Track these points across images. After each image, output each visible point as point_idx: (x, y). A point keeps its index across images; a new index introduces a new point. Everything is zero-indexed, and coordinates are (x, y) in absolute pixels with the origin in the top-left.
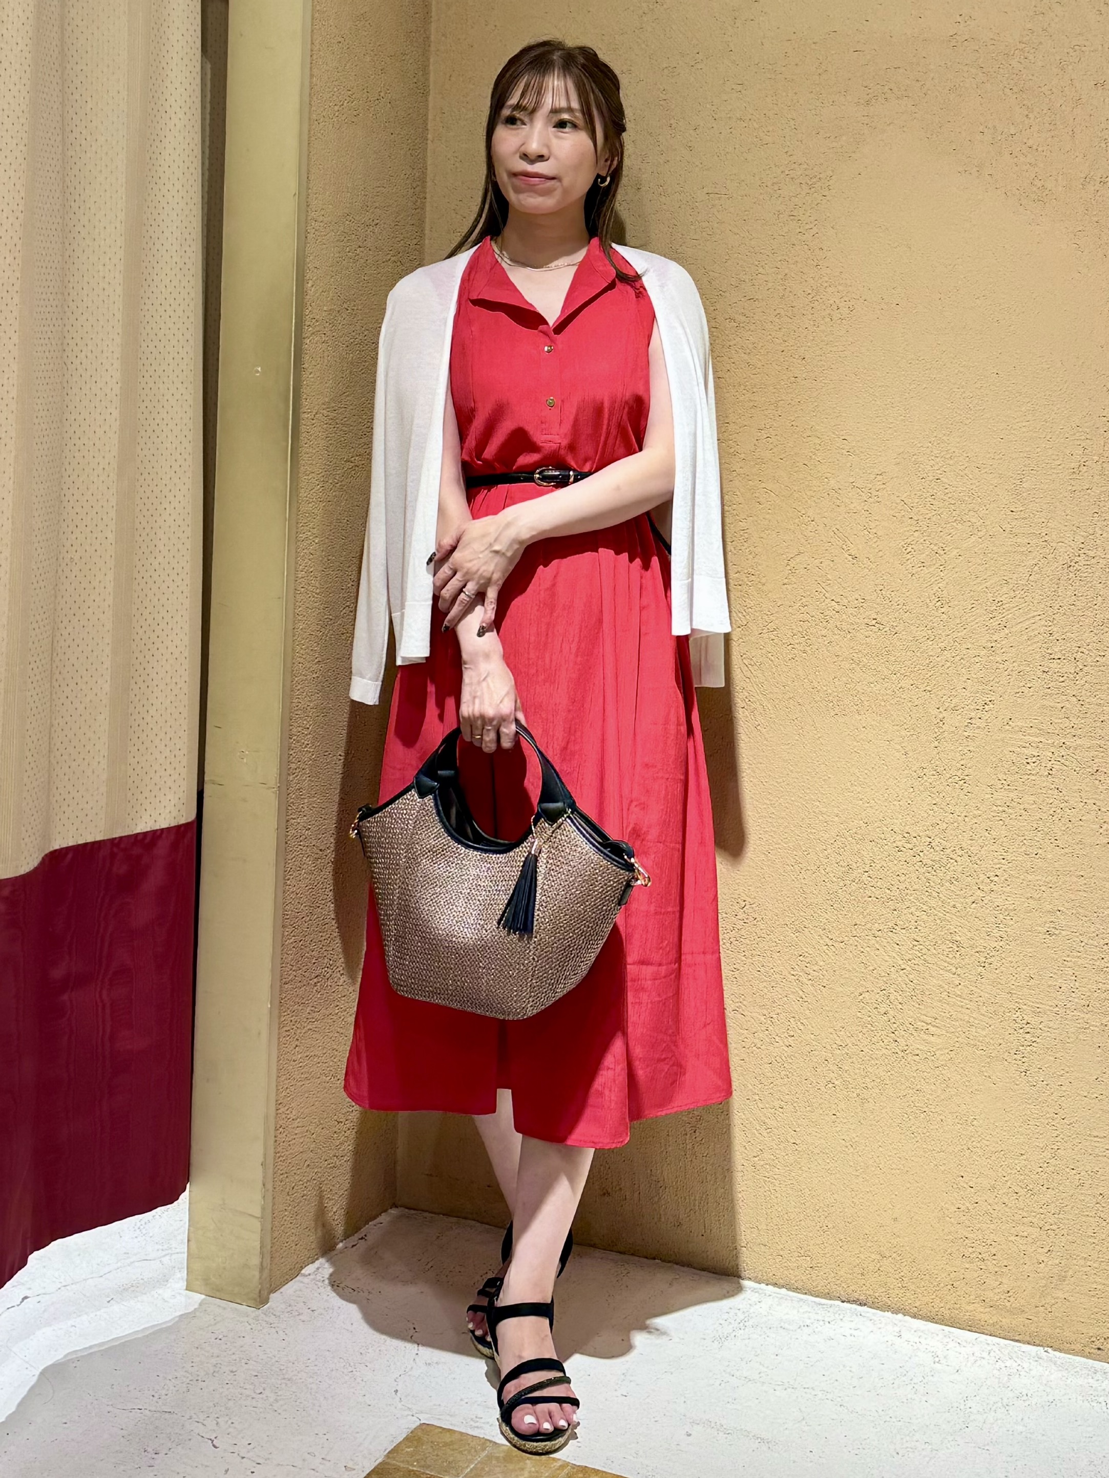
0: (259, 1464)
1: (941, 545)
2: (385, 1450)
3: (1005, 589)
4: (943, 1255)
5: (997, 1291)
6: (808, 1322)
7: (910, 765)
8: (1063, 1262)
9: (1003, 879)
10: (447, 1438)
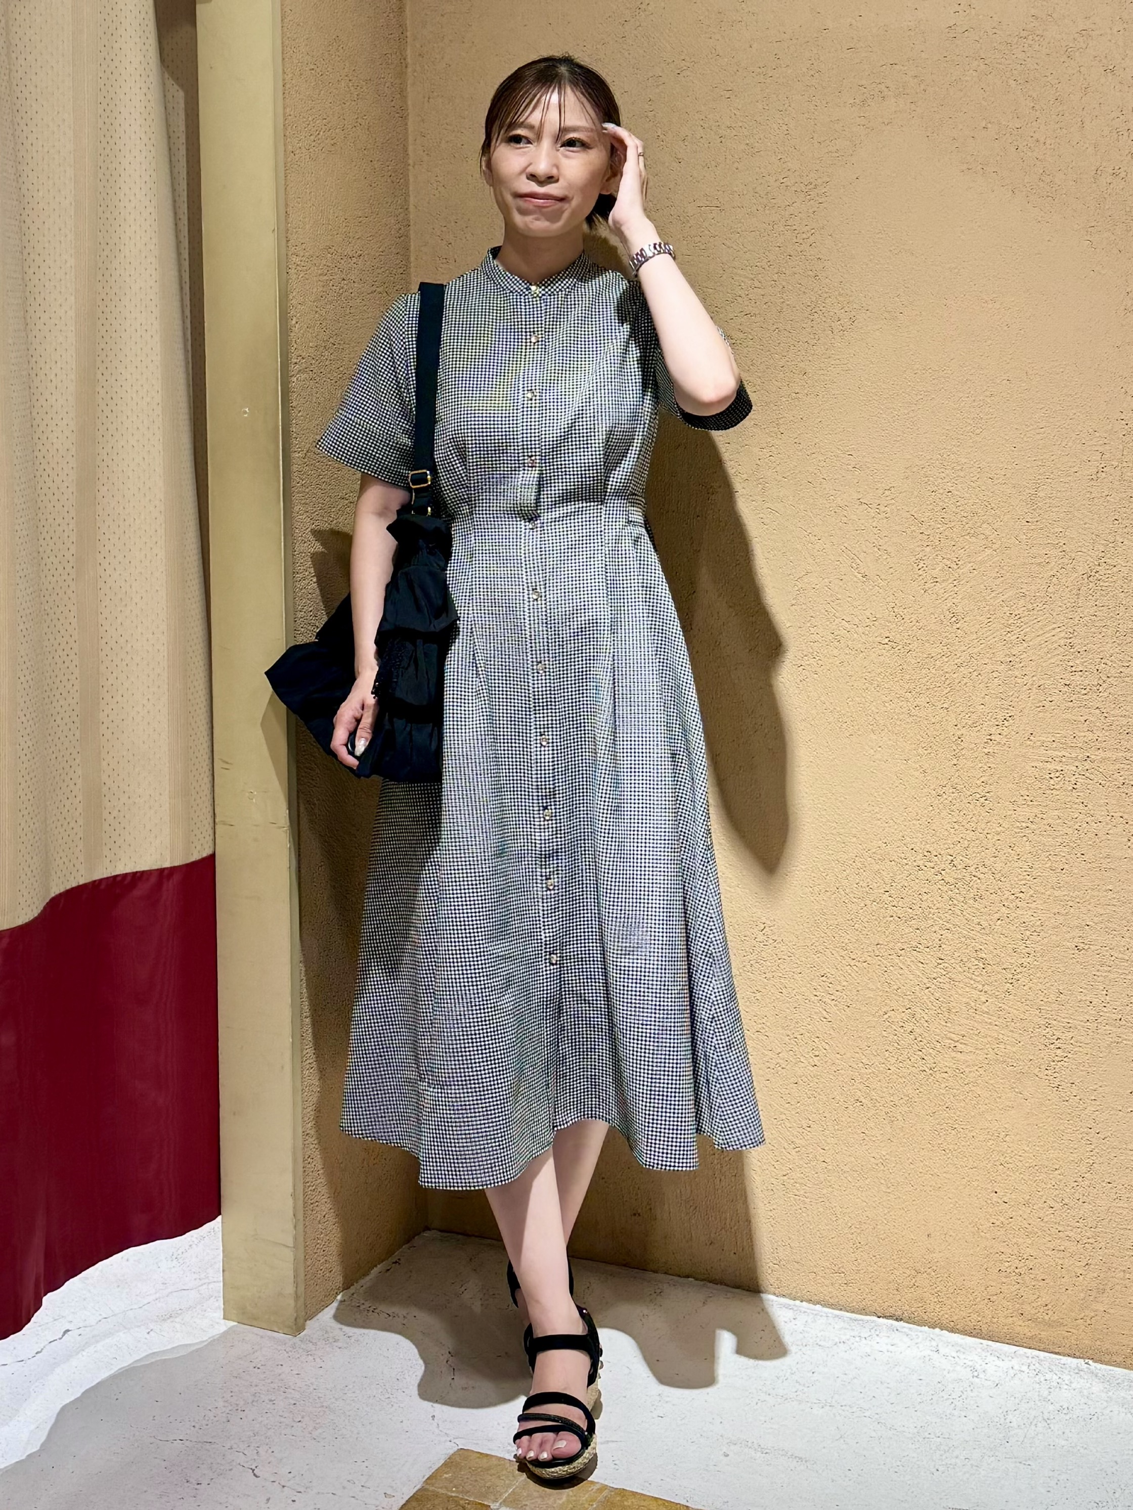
0: (300, 1492)
1: (955, 559)
2: (424, 1477)
3: (1022, 602)
4: (979, 1269)
5: (1033, 1304)
6: (844, 1338)
7: (928, 784)
8: (1101, 1275)
9: (1028, 895)
10: (484, 1462)
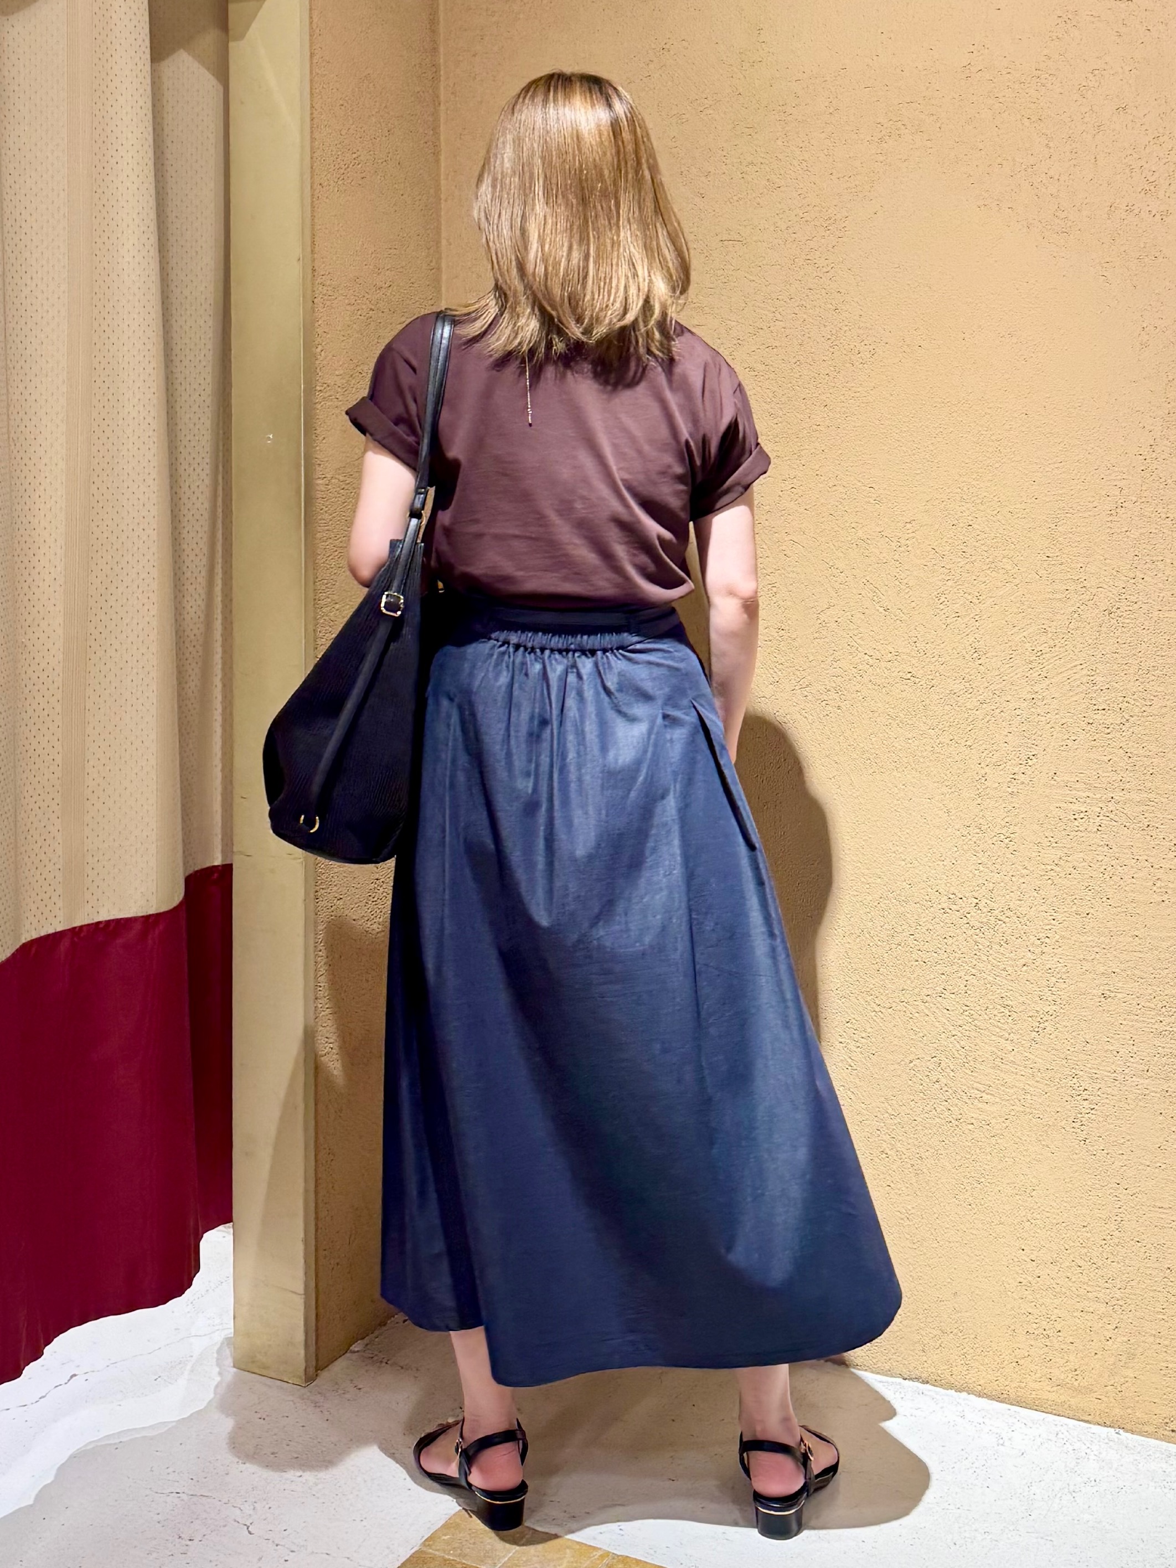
1: (976, 594)
2: (422, 1537)
3: (1043, 638)
4: (1006, 1331)
5: (1064, 1369)
7: (952, 824)
8: (1131, 1339)
9: (1054, 940)
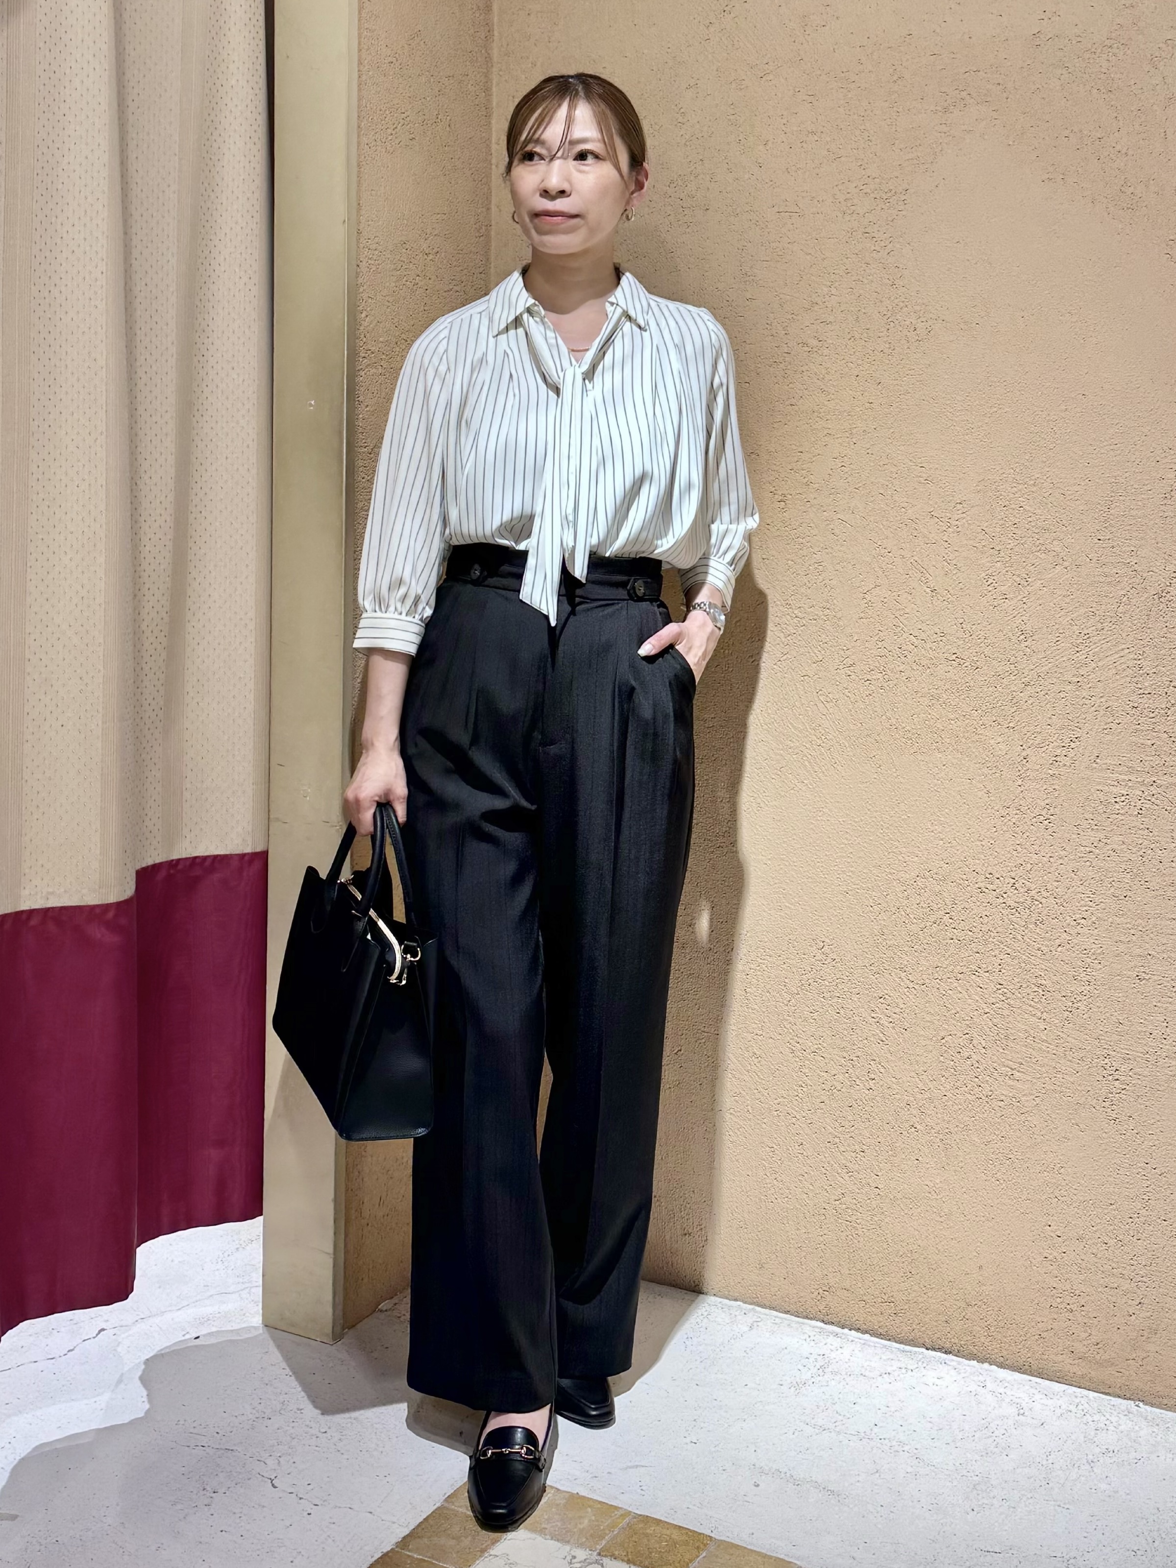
1: (1025, 576)
2: (444, 1495)
3: (1092, 621)
5: (1085, 1343)
6: (889, 1370)
7: (992, 804)
8: (1154, 1315)
9: (1090, 922)
